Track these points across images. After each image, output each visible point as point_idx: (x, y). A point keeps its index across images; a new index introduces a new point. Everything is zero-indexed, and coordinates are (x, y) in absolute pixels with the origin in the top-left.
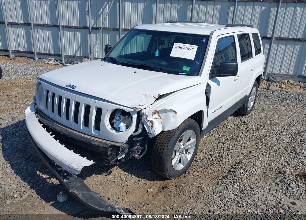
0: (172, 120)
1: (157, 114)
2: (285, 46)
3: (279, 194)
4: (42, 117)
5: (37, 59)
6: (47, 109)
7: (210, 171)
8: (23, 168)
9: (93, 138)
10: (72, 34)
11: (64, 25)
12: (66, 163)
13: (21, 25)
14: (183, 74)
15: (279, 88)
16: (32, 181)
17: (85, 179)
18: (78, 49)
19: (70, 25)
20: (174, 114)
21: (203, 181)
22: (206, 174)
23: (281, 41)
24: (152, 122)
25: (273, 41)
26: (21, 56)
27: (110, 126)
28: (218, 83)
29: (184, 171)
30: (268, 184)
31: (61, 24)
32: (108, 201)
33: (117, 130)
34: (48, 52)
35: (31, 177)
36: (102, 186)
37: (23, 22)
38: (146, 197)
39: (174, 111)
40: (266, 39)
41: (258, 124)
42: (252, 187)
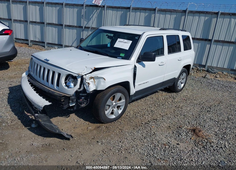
0: (102, 84)
1: (93, 79)
2: (221, 47)
3: (172, 138)
4: (31, 78)
5: (46, 47)
6: (40, 77)
7: (132, 121)
8: (17, 109)
9: (55, 91)
10: (71, 30)
11: (66, 24)
12: (36, 103)
13: (38, 23)
14: (120, 58)
15: (215, 77)
16: (20, 116)
17: (52, 118)
18: (74, 42)
19: (70, 25)
20: (104, 80)
21: (125, 126)
22: (129, 122)
23: (218, 43)
24: (89, 83)
25: (212, 42)
26: (36, 45)
27: (65, 84)
28: (144, 66)
29: (115, 120)
30: (168, 132)
31: (64, 24)
32: (62, 130)
33: (68, 86)
34: (54, 42)
35: (20, 114)
36: (61, 123)
37: (39, 21)
38: (86, 131)
39: (104, 78)
40: (208, 41)
41: (183, 98)
42: (156, 133)
